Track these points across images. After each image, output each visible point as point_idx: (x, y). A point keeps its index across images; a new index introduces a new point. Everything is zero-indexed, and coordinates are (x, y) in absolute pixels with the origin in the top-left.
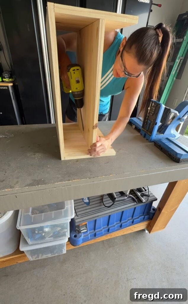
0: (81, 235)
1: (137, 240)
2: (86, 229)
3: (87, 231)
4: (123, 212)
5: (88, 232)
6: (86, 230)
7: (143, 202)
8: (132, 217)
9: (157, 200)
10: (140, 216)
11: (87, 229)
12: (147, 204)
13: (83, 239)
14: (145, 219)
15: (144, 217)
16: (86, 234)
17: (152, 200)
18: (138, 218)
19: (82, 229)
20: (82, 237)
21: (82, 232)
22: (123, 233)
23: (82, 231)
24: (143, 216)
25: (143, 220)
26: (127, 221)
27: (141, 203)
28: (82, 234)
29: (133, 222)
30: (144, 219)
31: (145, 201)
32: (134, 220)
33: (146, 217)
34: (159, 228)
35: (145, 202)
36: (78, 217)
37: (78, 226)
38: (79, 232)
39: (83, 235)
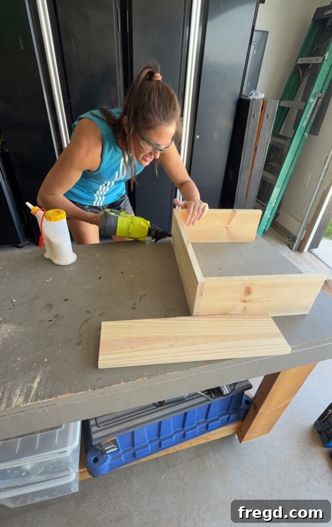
0: (108, 457)
1: (220, 454)
2: (115, 446)
3: (118, 449)
4: (186, 414)
5: (121, 451)
6: (115, 448)
7: (225, 393)
8: (206, 418)
9: (253, 388)
10: (220, 416)
11: (117, 447)
12: (232, 397)
13: (110, 465)
14: (230, 421)
15: (229, 417)
16: (117, 455)
17: (242, 388)
18: (218, 419)
19: (106, 449)
20: (109, 461)
21: (107, 452)
22: (190, 444)
23: (108, 450)
24: (227, 416)
25: (228, 422)
26: (196, 426)
27: (221, 396)
28: (109, 455)
29: (207, 427)
30: (228, 419)
31: (228, 392)
32: (210, 424)
33: (232, 416)
34: (256, 434)
35: (227, 394)
36: (99, 428)
37: (100, 445)
38: (103, 453)
39: (110, 457)
